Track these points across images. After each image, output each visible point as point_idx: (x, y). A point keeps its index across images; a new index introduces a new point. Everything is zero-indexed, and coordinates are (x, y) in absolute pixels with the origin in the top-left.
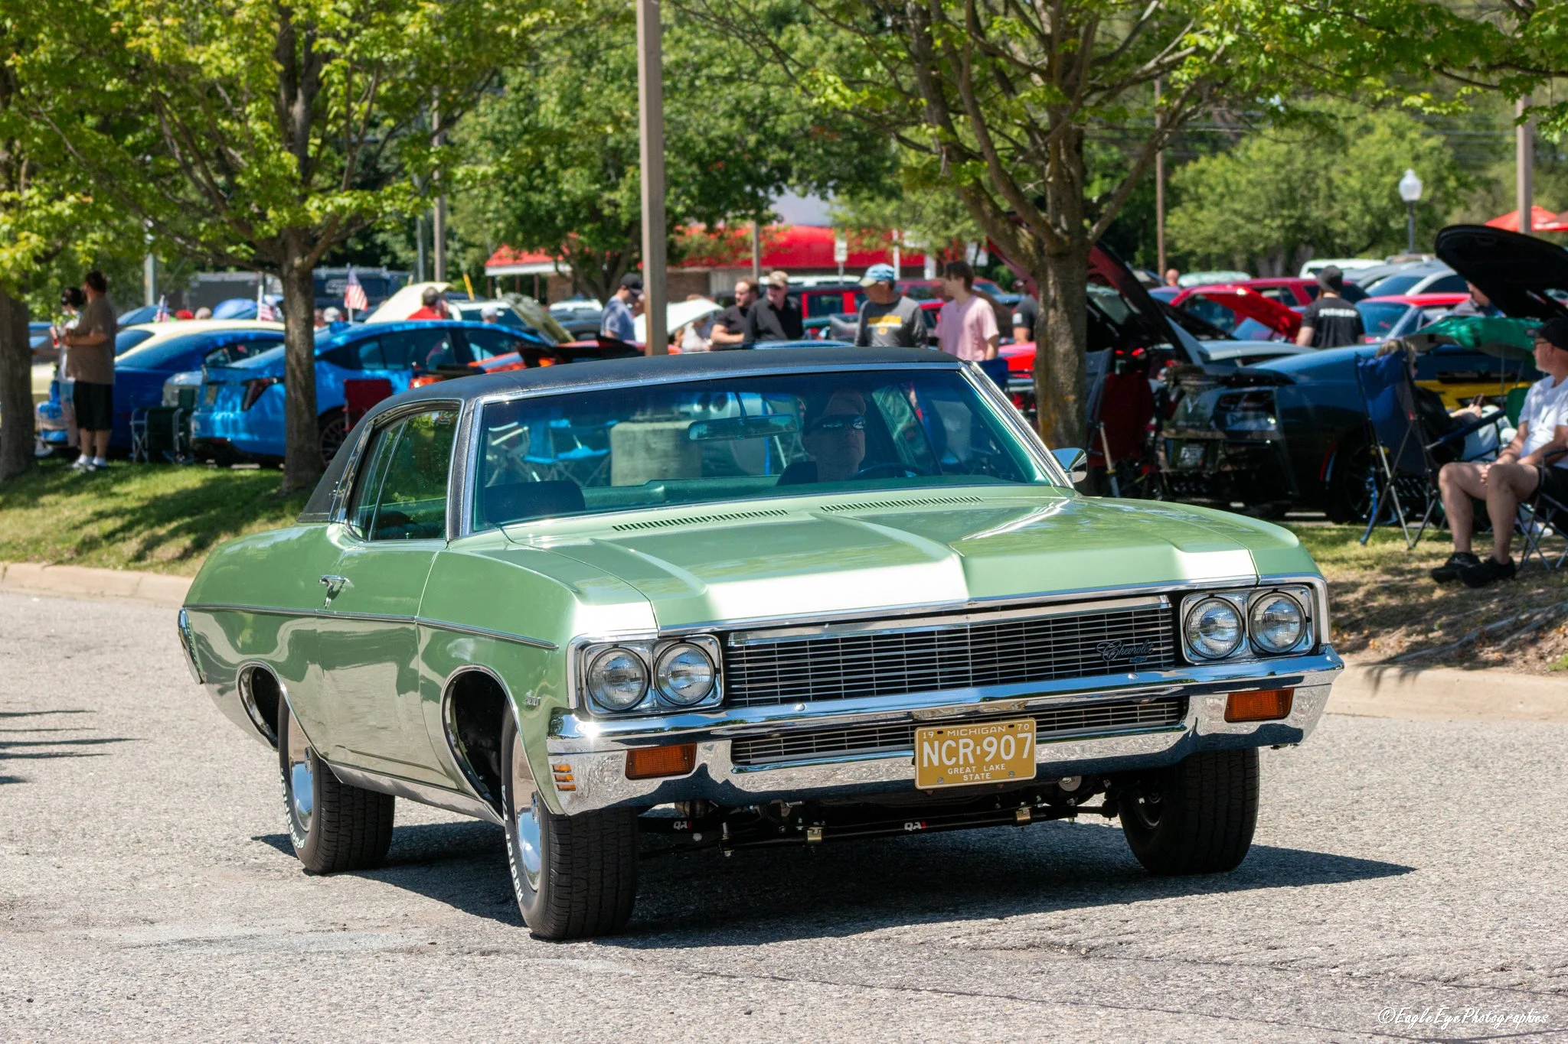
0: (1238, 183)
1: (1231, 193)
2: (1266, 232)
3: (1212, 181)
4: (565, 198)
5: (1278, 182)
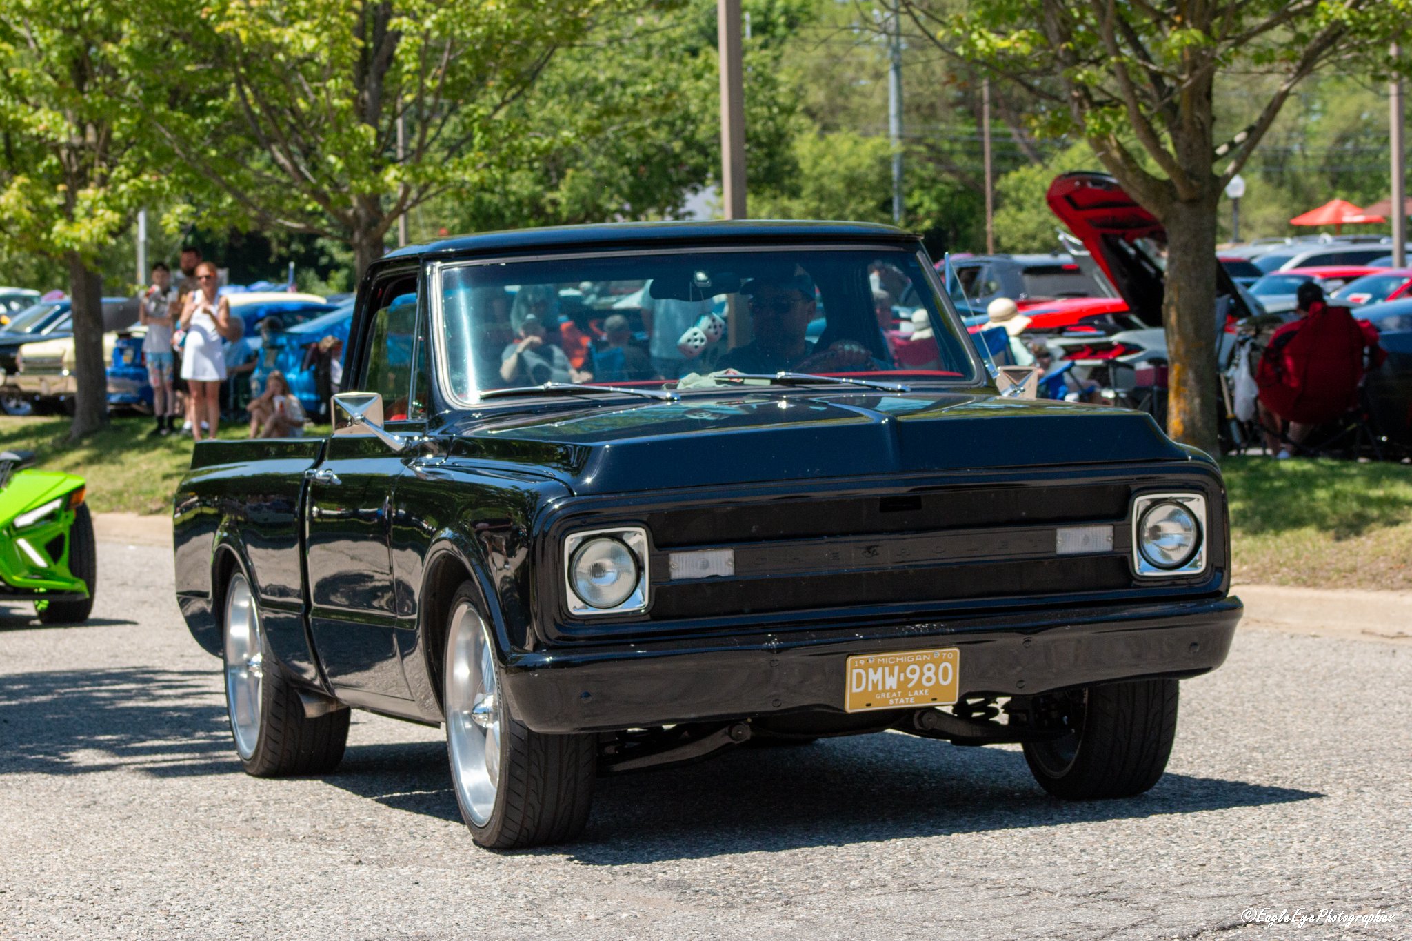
3: (1032, 187)
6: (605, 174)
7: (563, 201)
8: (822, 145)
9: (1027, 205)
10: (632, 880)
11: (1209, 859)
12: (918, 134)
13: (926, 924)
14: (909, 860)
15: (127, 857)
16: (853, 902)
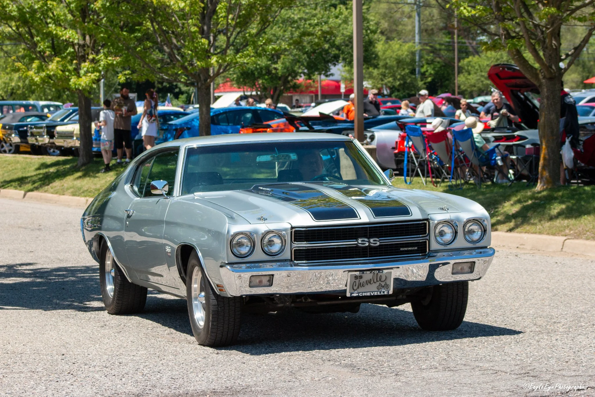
0: (483, 65)
1: (481, 68)
3: (474, 65)
4: (258, 67)
6: (297, 57)
7: (280, 68)
8: (387, 46)
9: (472, 72)
10: (331, 363)
11: (570, 359)
12: (426, 42)
13: (455, 385)
14: (446, 357)
15: (122, 349)
16: (424, 375)
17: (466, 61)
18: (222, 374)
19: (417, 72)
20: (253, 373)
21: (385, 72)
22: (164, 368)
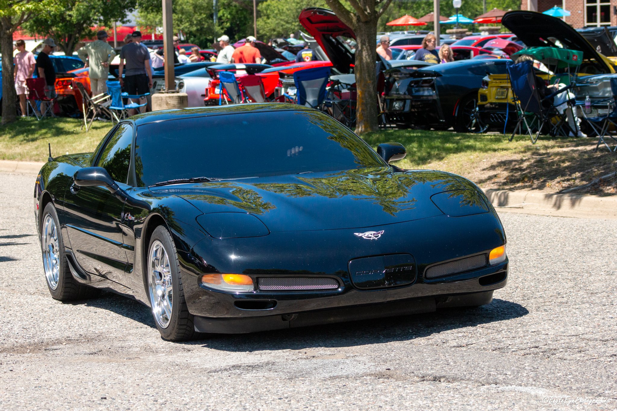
0: (283, 10)
1: (281, 12)
2: (293, 27)
3: (273, 9)
5: (297, 9)
6: (92, 3)
7: (74, 15)
9: (271, 16)
17: (265, 4)
18: (72, 322)
19: (214, 17)
20: (103, 321)
21: (181, 17)
22: (13, 319)
